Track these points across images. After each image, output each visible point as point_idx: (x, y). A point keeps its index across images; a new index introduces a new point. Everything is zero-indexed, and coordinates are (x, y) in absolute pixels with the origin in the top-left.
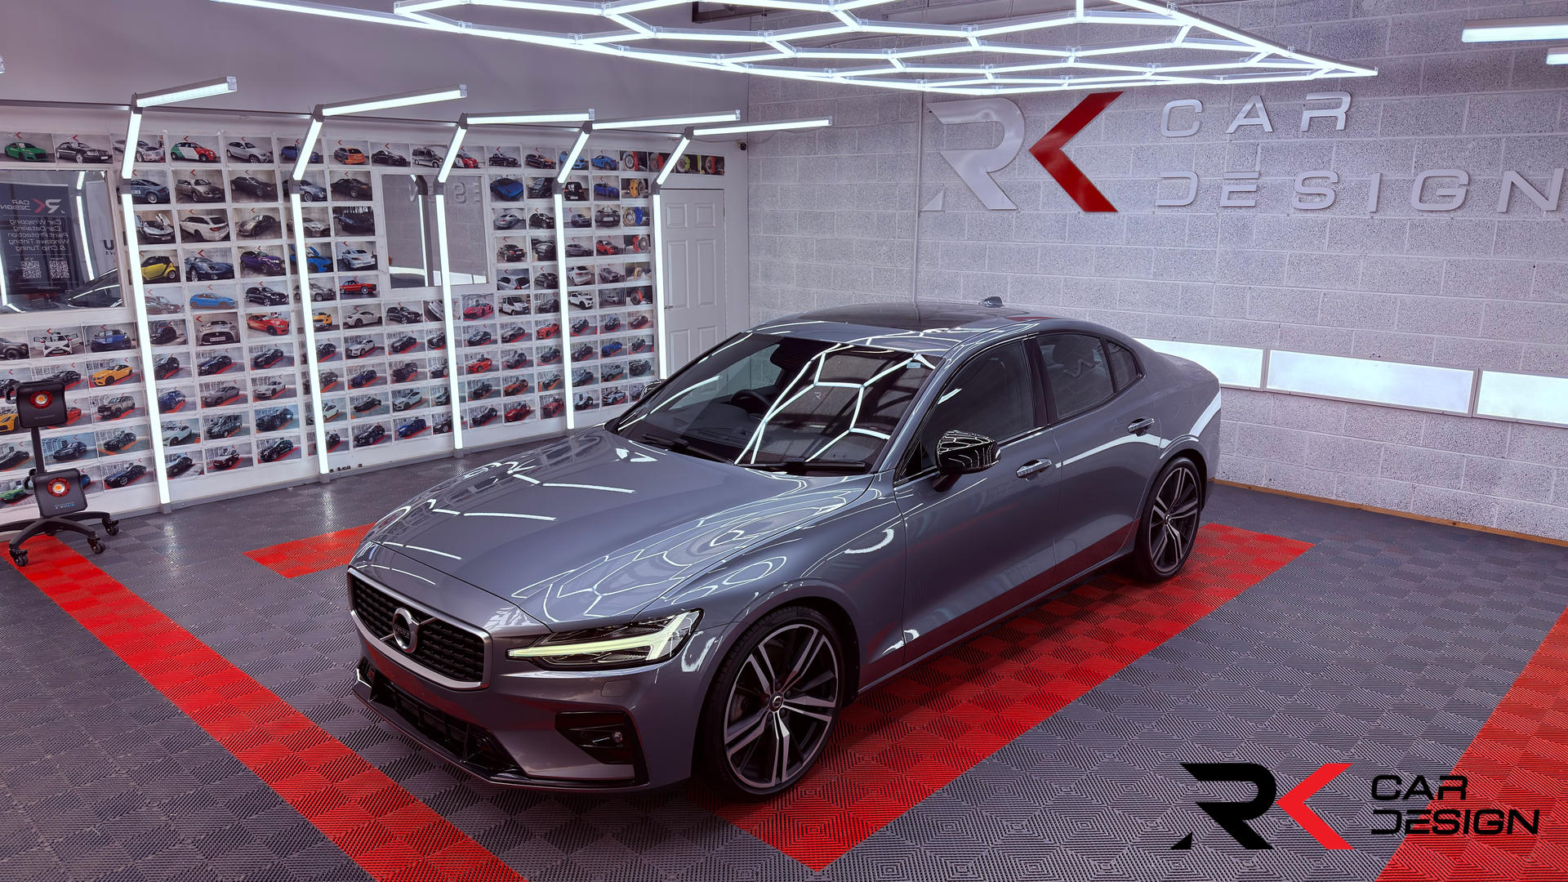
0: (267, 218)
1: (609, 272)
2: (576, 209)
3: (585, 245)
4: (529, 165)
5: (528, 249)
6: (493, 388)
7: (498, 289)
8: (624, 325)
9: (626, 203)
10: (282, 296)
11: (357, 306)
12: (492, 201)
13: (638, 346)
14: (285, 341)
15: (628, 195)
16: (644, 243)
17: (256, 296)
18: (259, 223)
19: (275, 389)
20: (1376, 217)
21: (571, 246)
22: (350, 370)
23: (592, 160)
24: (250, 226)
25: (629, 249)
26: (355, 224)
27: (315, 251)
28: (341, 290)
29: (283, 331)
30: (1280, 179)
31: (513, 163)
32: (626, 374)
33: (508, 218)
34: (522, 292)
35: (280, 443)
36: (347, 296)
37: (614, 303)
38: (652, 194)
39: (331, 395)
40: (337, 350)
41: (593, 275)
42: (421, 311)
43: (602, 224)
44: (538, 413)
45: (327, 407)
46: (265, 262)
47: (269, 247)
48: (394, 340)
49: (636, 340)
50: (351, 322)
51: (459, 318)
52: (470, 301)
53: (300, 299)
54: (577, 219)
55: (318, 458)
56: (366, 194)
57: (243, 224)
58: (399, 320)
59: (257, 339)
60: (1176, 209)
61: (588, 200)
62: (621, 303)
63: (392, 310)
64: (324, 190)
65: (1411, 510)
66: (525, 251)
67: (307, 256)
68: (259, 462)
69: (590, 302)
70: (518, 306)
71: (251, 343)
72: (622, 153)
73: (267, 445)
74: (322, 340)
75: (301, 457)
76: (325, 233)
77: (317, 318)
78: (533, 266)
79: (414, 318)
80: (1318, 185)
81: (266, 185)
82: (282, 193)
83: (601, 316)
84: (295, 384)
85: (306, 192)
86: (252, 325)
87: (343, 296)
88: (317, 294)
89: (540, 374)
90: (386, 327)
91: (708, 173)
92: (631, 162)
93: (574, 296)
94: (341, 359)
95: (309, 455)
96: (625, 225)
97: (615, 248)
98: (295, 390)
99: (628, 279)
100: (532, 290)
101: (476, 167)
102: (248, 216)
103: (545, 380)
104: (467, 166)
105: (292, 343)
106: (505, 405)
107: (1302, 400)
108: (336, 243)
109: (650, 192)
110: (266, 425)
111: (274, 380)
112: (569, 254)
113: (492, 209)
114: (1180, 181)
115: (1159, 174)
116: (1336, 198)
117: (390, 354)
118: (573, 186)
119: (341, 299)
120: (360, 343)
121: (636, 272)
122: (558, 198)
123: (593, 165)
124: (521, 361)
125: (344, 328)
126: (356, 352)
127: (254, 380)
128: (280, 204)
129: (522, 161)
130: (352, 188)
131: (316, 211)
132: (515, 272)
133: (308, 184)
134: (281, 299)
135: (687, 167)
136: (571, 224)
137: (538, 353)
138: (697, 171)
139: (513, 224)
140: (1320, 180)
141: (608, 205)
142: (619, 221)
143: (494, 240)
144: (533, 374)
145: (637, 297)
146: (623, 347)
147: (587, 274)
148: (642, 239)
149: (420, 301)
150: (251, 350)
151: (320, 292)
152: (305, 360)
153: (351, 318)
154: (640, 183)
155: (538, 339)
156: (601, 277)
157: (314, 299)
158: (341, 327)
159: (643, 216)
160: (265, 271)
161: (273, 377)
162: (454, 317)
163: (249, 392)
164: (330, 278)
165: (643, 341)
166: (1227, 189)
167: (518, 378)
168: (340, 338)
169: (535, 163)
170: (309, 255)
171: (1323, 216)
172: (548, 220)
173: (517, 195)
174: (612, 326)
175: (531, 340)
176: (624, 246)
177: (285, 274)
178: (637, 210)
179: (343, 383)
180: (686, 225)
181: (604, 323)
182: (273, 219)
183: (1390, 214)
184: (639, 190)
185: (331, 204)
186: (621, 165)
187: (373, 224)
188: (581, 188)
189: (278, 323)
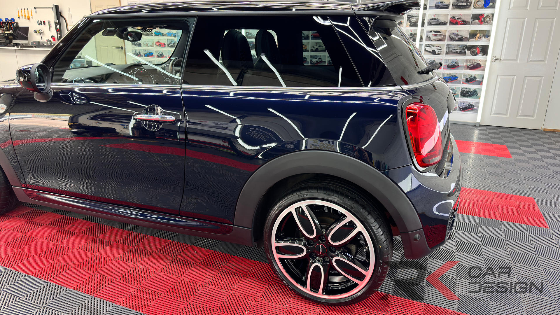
1: (456, 35)
3: (442, 19)
8: (462, 67)
11: (317, 43)
13: (470, 80)
16: (488, 19)
21: (433, 19)
25: (475, 22)
28: (311, 36)
32: (458, 95)
37: (457, 53)
41: (445, 36)
43: (456, 7)
49: (469, 76)
50: (314, 49)
54: (439, 4)
62: (463, 53)
69: (440, 51)
83: (446, 60)
93: (428, 46)
96: (475, 8)
97: (464, 21)
99: (470, 40)
112: (431, 24)
119: (311, 39)
120: (316, 58)
121: (477, 36)
125: (311, 52)
142: (470, 5)
145: (476, 51)
146: (458, 79)
147: (440, 35)
148: (486, 16)
153: (314, 47)
156: (450, 37)
159: (490, 3)
165: (475, 77)
168: (309, 55)
174: (454, 66)
176: (471, 20)
180: (528, 8)
181: (447, 64)
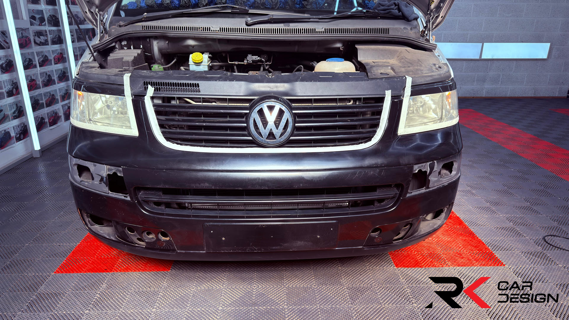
6: (40, 102)
7: (31, 25)
34: (43, 28)
44: (63, 118)
52: (18, 34)
70: (42, 39)
78: (46, 9)
89: (59, 89)
100: (47, 27)
103: (62, 93)
106: (48, 114)
124: (49, 82)
132: (37, 12)
137: (56, 75)
144: (56, 90)
155: (55, 64)
167: (50, 93)
175: (52, 65)
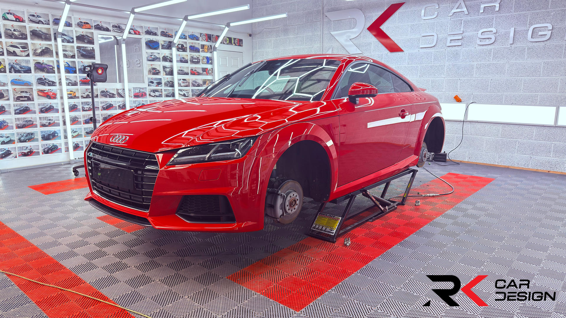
0: (47, 48)
1: (196, 82)
2: (182, 55)
3: (186, 70)
4: (162, 35)
5: (161, 70)
7: (149, 86)
9: (203, 55)
10: (53, 82)
11: (87, 89)
12: (146, 49)
14: (55, 102)
15: (203, 51)
16: (210, 72)
17: (41, 81)
18: (43, 50)
19: (50, 123)
20: (513, 46)
21: (180, 70)
22: (84, 116)
23: (188, 35)
24: (39, 51)
25: (204, 74)
26: (87, 54)
27: (68, 64)
28: (80, 82)
29: (54, 97)
30: (471, 33)
31: (155, 34)
33: (153, 57)
34: (159, 88)
35: (52, 146)
36: (83, 84)
38: (213, 51)
39: (75, 127)
40: (78, 107)
41: (189, 83)
42: (115, 93)
43: (192, 62)
45: (74, 131)
46: (45, 67)
47: (48, 61)
48: (103, 104)
50: (85, 96)
51: (132, 97)
52: (136, 90)
53: (61, 84)
54: (182, 59)
55: (69, 153)
56: (91, 42)
57: (35, 50)
58: (106, 96)
59: (42, 100)
60: (429, 48)
61: (187, 52)
63: (102, 92)
64: (73, 39)
65: (530, 167)
66: (160, 71)
67: (65, 66)
68: (43, 154)
69: (188, 94)
70: (157, 94)
71: (38, 102)
72: (201, 34)
73: (46, 147)
74: (71, 103)
75: (62, 153)
76: (73, 57)
77: (69, 93)
78: (164, 78)
79: (112, 96)
80: (488, 34)
81: (46, 34)
82: (54, 38)
84: (59, 120)
85: (64, 39)
86: (39, 94)
87: (81, 84)
88: (69, 83)
90: (100, 99)
91: (236, 45)
92: (205, 38)
93: (181, 91)
94: (80, 111)
95: (65, 152)
96: (202, 64)
97: (198, 72)
98: (59, 123)
99: (204, 86)
100: (163, 87)
101: (140, 34)
102: (38, 47)
104: (135, 34)
105: (58, 103)
107: (483, 124)
108: (78, 62)
109: (212, 51)
110: (46, 138)
111: (48, 118)
112: (179, 74)
113: (146, 52)
114: (430, 37)
115: (421, 35)
116: (495, 40)
117: (101, 110)
118: (180, 45)
119: (80, 85)
120: (88, 105)
121: (207, 83)
122: (174, 49)
123: (189, 38)
125: (81, 98)
126: (87, 109)
127: (40, 118)
128: (52, 42)
129: (159, 33)
130: (85, 39)
131: (69, 47)
132: (156, 79)
133: (65, 35)
134: (53, 84)
135: (228, 42)
136: (179, 61)
138: (232, 44)
139: (155, 59)
140: (489, 33)
141: (195, 55)
142: (200, 62)
143: (147, 65)
147: (186, 82)
148: (209, 70)
149: (115, 89)
150: (39, 105)
151: (71, 82)
152: (63, 111)
153: (84, 94)
154: (208, 47)
156: (192, 84)
157: (68, 84)
158: (80, 97)
159: (209, 60)
160: (46, 71)
161: (49, 117)
162: (129, 95)
163: (38, 123)
164: (75, 76)
166: (449, 39)
168: (79, 102)
169: (165, 35)
170: (66, 66)
171: (490, 47)
172: (170, 59)
173: (157, 47)
176: (202, 72)
177: (55, 73)
178: (207, 58)
179: (81, 122)
180: (227, 66)
182: (49, 49)
183: (518, 45)
184: (208, 49)
185: (76, 44)
186: (200, 39)
187: (95, 55)
188: (184, 47)
189: (51, 94)
